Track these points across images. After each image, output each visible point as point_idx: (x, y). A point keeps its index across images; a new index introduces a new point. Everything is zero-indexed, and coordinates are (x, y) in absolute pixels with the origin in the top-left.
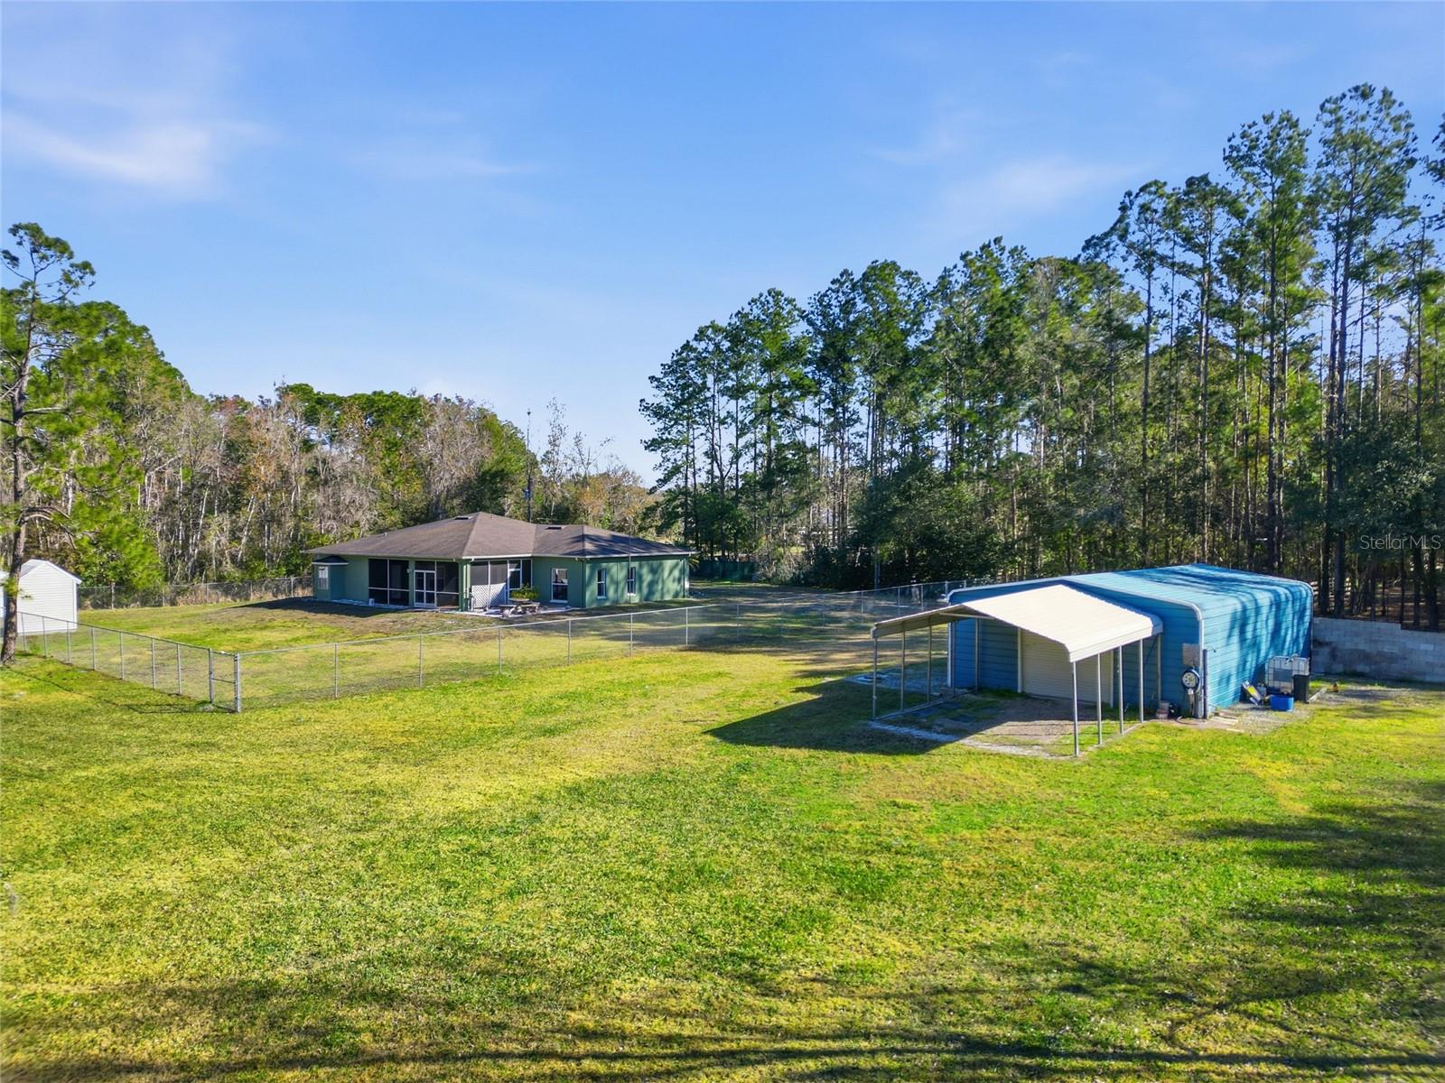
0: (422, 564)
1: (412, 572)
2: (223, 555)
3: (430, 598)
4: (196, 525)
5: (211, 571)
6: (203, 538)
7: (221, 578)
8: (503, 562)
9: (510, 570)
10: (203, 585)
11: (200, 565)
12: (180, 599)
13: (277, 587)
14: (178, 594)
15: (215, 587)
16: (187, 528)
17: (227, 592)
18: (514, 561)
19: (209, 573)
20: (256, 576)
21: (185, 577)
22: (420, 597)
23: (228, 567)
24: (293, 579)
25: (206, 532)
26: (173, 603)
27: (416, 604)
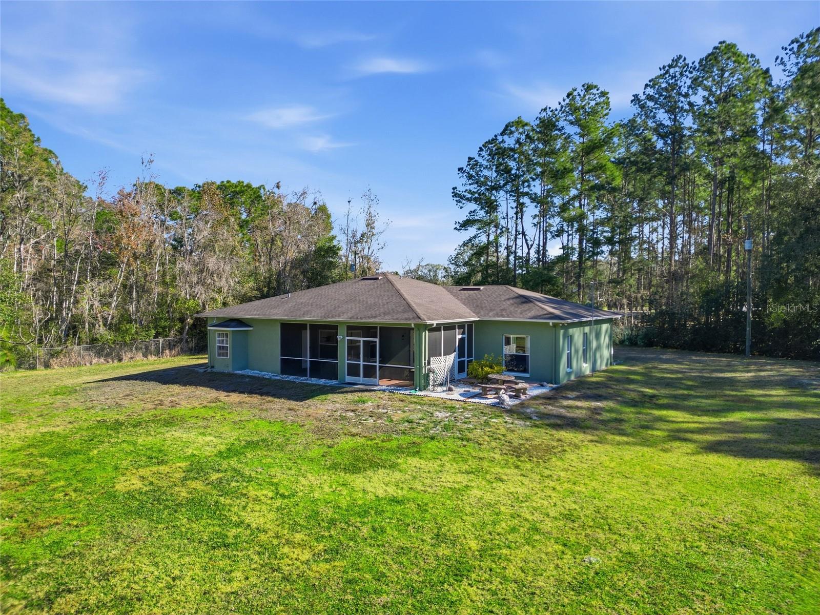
0: (353, 329)
1: (343, 340)
2: (96, 318)
3: (370, 372)
4: (69, 290)
5: (84, 334)
6: (77, 302)
7: (94, 341)
8: (449, 327)
9: (459, 337)
10: (76, 348)
11: (73, 329)
12: (53, 362)
13: (147, 348)
14: (52, 356)
15: (87, 349)
16: (60, 292)
17: (99, 354)
18: (461, 326)
19: (83, 336)
20: (128, 338)
21: (59, 339)
22: (353, 370)
23: (101, 330)
24: (161, 340)
25: (79, 296)
26: (47, 366)
27: (349, 379)
